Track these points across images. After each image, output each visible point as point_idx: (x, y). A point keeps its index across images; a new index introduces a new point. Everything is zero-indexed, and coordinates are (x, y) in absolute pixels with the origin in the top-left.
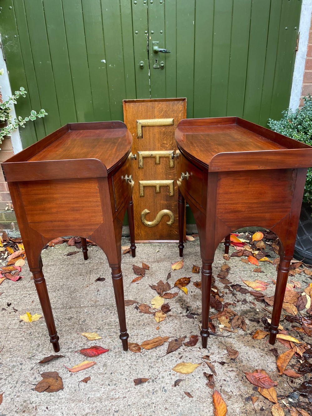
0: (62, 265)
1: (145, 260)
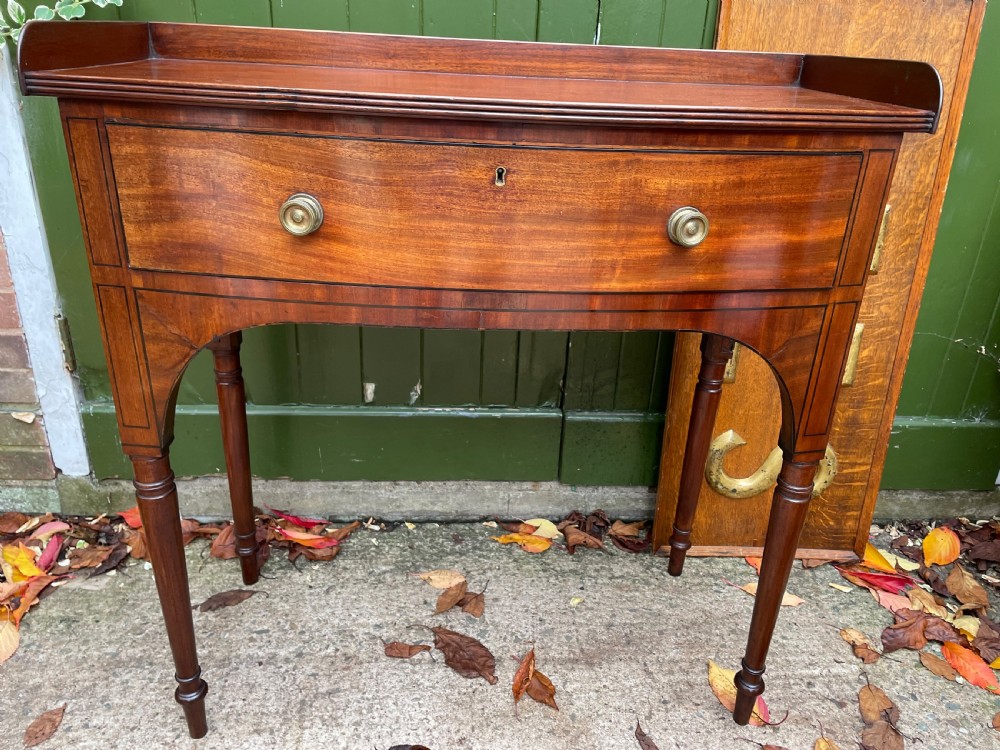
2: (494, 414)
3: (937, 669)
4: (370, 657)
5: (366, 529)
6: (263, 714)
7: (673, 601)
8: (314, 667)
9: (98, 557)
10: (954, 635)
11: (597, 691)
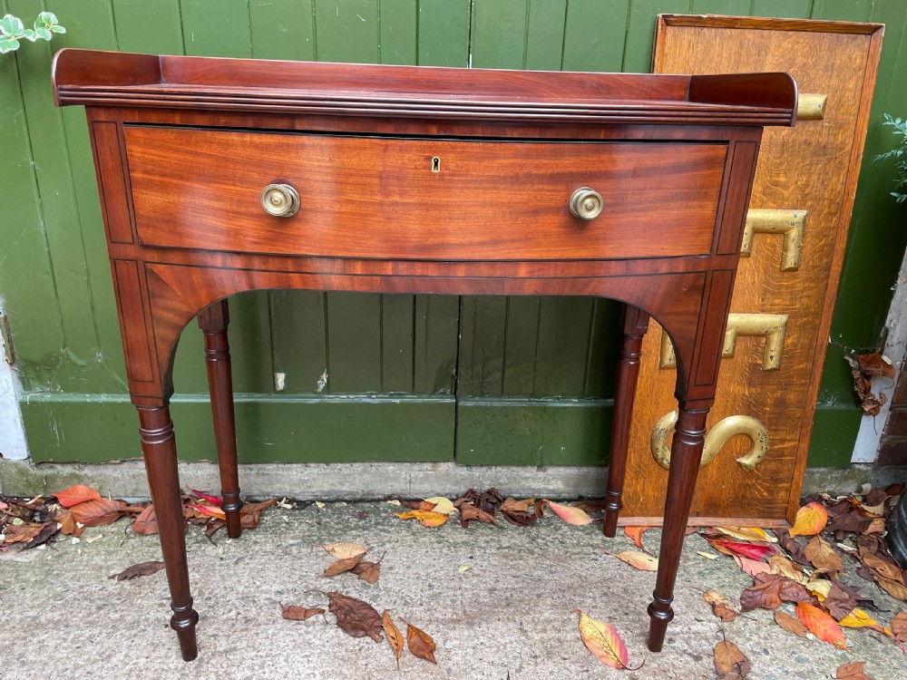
0: (91, 624)
1: (419, 612)
2: (393, 401)
3: (790, 627)
4: (270, 620)
5: (279, 508)
6: (163, 670)
7: (553, 569)
8: (215, 629)
9: (31, 533)
10: (807, 596)
11: (474, 648)
